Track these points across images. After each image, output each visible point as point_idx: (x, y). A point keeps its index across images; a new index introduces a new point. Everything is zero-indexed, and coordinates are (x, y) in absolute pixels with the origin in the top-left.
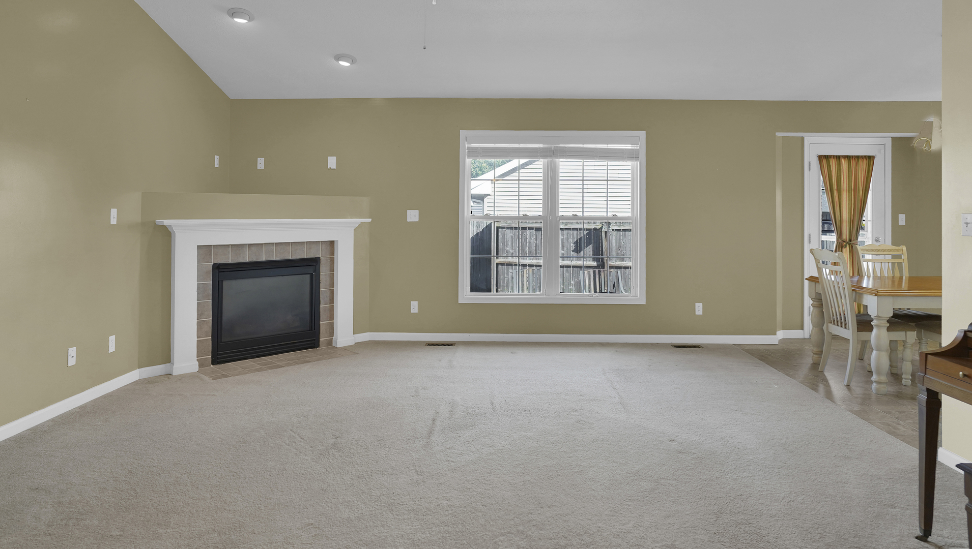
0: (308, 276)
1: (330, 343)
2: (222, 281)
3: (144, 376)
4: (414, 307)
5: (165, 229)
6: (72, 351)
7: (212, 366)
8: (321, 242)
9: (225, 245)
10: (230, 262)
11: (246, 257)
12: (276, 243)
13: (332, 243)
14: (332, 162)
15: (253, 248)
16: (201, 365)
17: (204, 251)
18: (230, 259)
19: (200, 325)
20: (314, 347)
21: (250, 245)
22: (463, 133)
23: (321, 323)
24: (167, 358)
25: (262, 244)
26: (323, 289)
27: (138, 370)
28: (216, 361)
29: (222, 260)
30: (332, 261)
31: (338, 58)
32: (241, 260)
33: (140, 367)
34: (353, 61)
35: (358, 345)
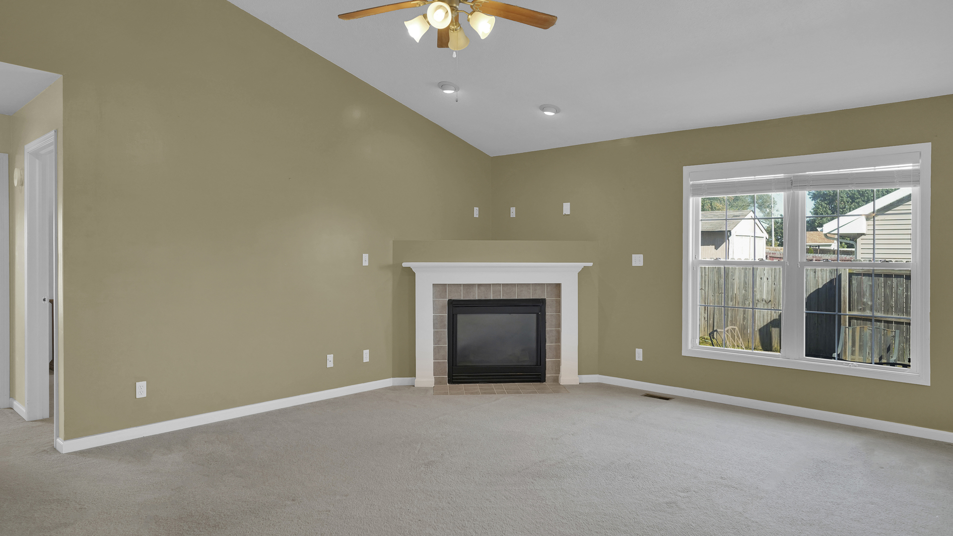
0: (535, 315)
1: (556, 380)
2: (457, 315)
3: (396, 384)
4: (639, 354)
5: (409, 269)
6: (330, 357)
7: (448, 384)
8: (547, 284)
9: (458, 284)
10: (462, 299)
11: (476, 296)
12: (503, 284)
13: (558, 286)
14: (567, 208)
15: (482, 288)
16: (438, 382)
17: (440, 289)
18: (461, 296)
19: (436, 350)
20: (540, 381)
21: (479, 285)
22: (686, 169)
23: (547, 360)
24: (411, 372)
25: (490, 285)
26: (549, 328)
27: (392, 378)
28: (452, 380)
29: (455, 297)
30: (559, 303)
31: (543, 108)
32: (471, 298)
33: (394, 376)
34: (557, 111)
35: (582, 386)
